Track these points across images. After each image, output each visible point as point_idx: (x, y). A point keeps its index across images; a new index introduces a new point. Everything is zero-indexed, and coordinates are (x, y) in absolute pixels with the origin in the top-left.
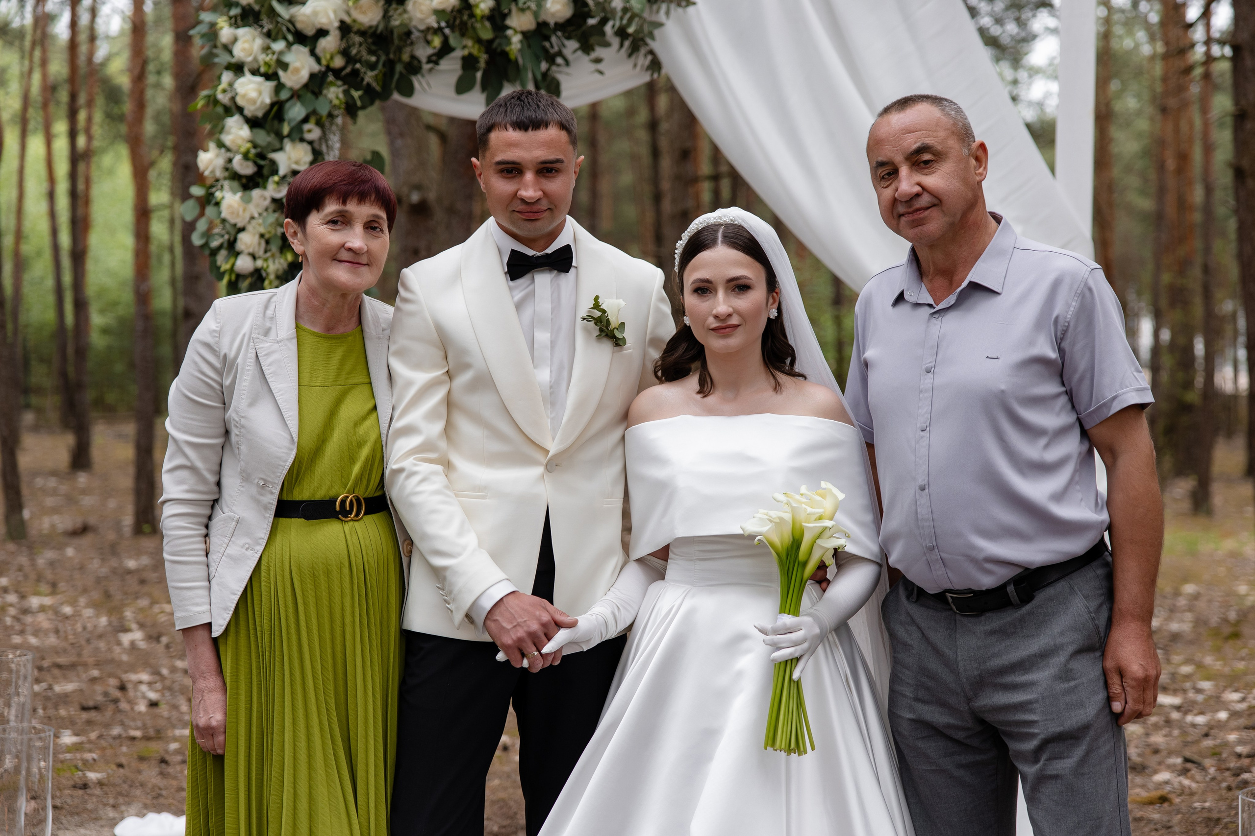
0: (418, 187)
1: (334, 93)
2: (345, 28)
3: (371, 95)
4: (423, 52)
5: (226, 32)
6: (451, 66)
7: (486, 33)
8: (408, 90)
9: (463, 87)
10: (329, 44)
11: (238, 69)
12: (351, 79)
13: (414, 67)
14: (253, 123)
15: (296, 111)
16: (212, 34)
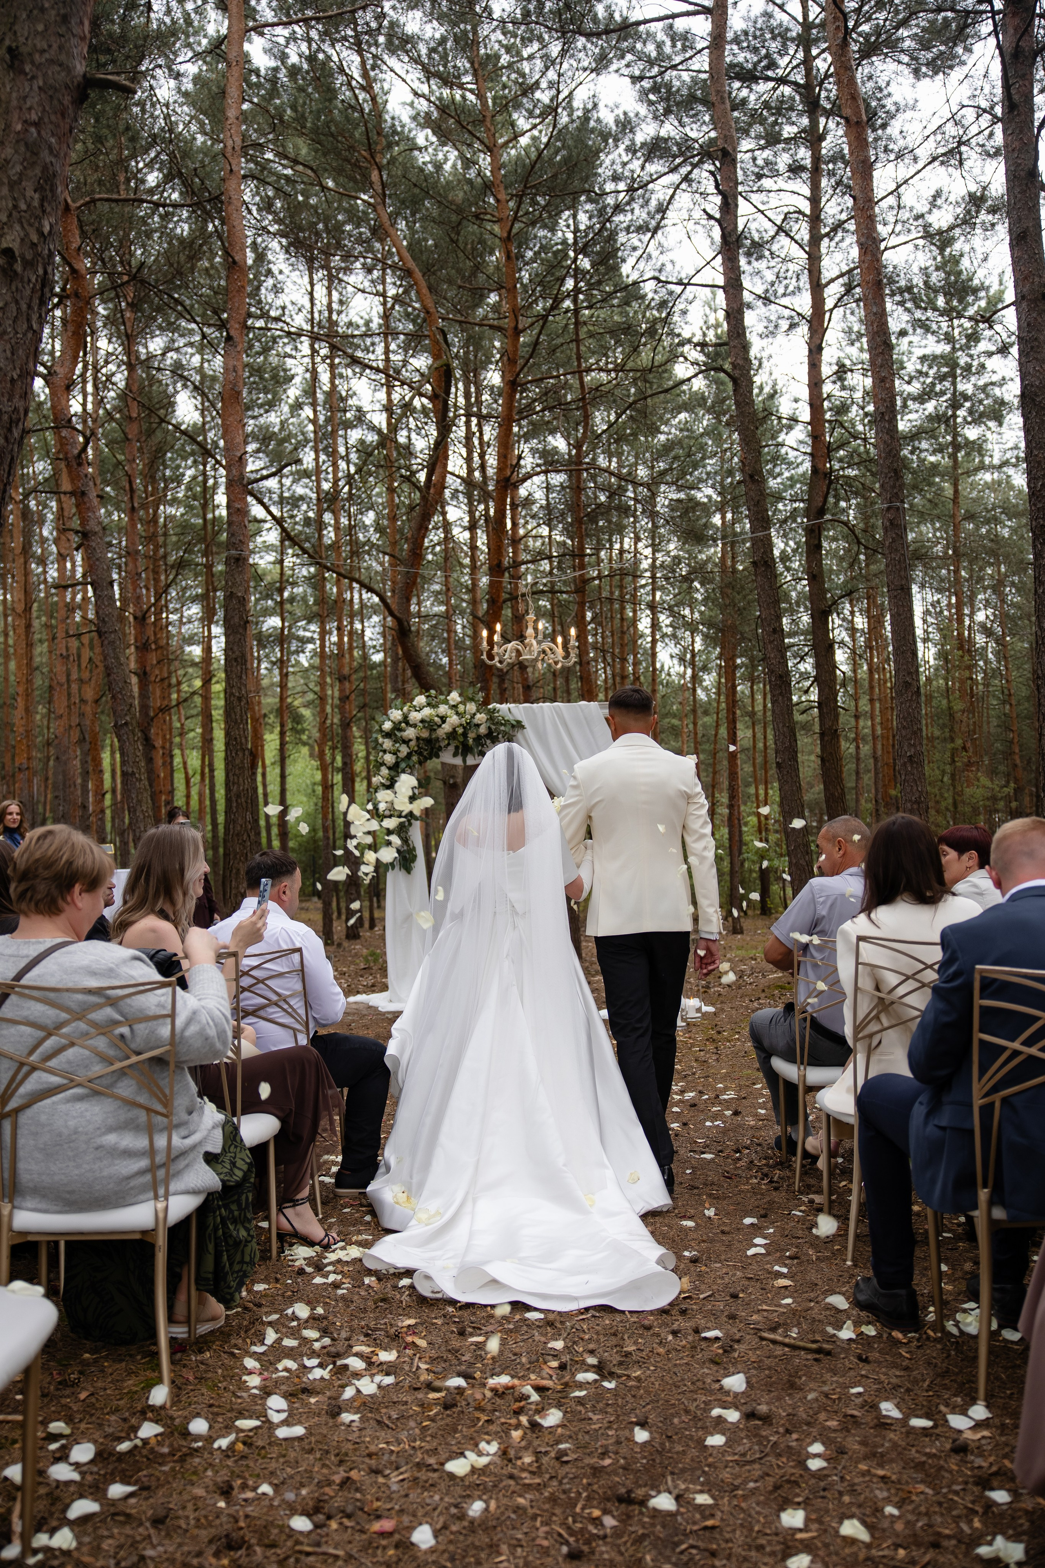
0: (453, 777)
1: (415, 758)
2: (418, 739)
3: (426, 759)
4: (442, 744)
5: (381, 740)
6: (451, 749)
7: (461, 739)
8: (438, 757)
9: (455, 755)
10: (412, 743)
11: (385, 752)
12: (419, 753)
13: (440, 749)
14: (389, 768)
15: (403, 765)
16: (376, 740)
